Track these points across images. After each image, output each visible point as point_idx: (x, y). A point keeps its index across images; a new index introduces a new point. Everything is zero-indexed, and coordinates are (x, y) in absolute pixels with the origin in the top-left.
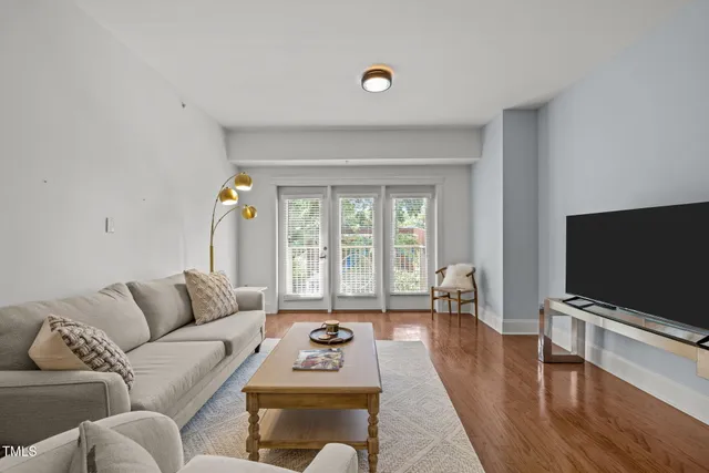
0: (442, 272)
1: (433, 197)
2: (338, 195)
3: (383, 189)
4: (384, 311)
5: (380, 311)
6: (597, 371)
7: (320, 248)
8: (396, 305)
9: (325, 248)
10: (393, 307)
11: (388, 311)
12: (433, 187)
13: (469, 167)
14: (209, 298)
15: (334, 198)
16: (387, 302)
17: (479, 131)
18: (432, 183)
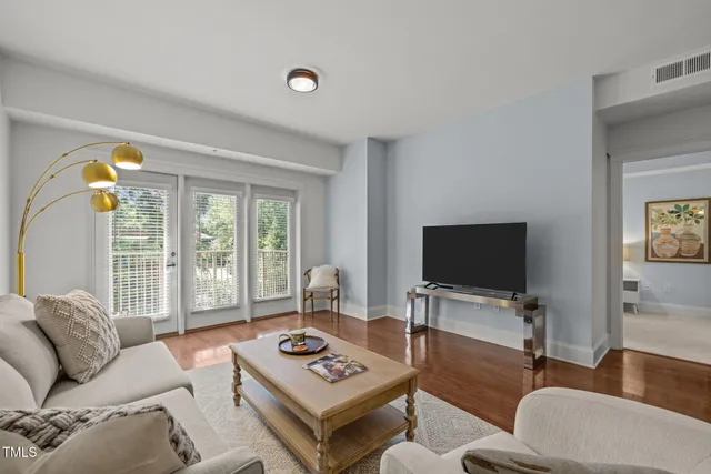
0: (307, 274)
1: (296, 201)
2: (193, 188)
3: (248, 188)
4: (249, 320)
5: (244, 322)
6: (435, 332)
7: (166, 253)
8: (260, 312)
9: (173, 254)
10: (257, 315)
11: (253, 320)
12: (293, 193)
13: (326, 179)
14: (96, 335)
15: (187, 190)
16: (252, 311)
17: (341, 149)
18: (294, 188)
